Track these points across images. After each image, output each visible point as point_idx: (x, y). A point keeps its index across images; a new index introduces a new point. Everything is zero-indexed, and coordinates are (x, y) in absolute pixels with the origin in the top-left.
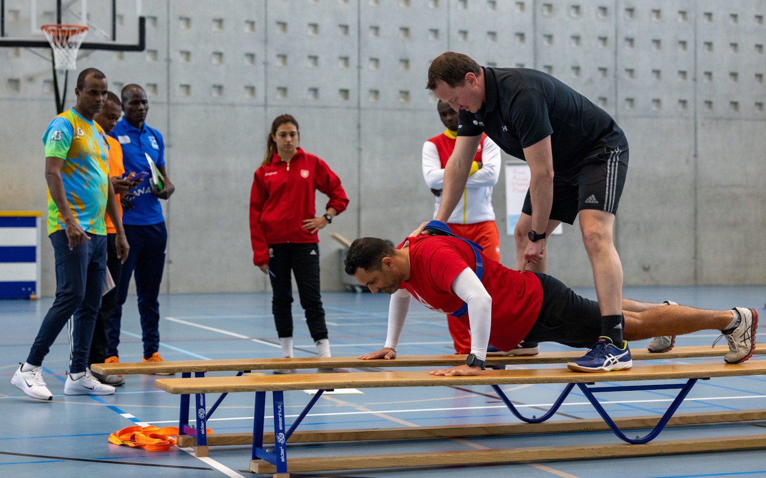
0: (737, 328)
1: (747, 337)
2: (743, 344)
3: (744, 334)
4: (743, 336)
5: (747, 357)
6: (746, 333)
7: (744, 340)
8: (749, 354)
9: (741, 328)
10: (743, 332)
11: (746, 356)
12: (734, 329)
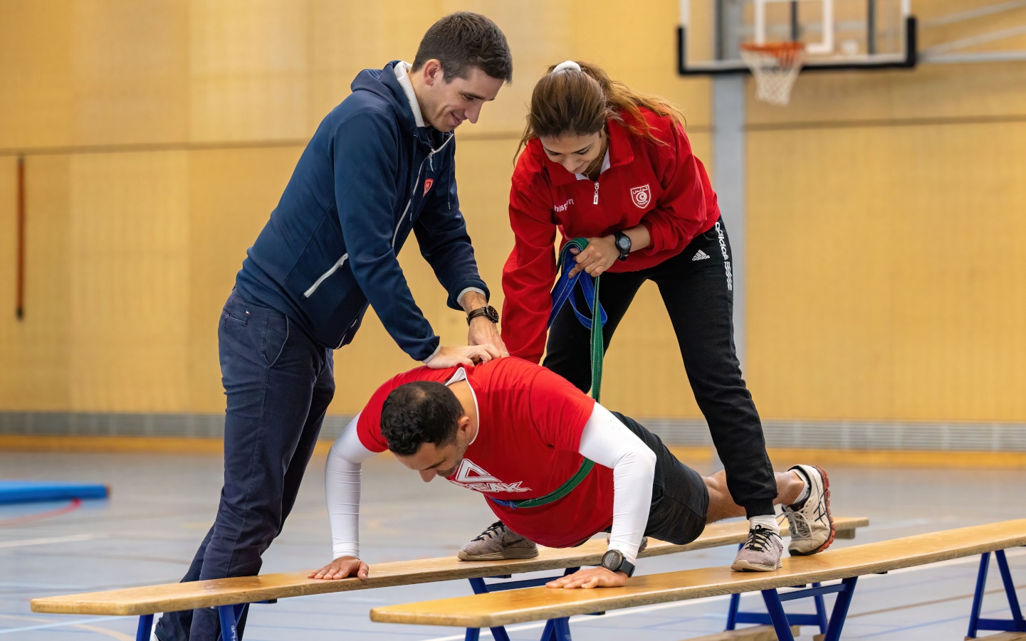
0: (809, 500)
1: (822, 512)
2: (819, 523)
3: (819, 507)
4: (818, 511)
5: (828, 543)
6: (821, 506)
7: (820, 517)
8: (829, 538)
9: (815, 499)
10: (817, 505)
11: (826, 542)
12: (805, 500)
